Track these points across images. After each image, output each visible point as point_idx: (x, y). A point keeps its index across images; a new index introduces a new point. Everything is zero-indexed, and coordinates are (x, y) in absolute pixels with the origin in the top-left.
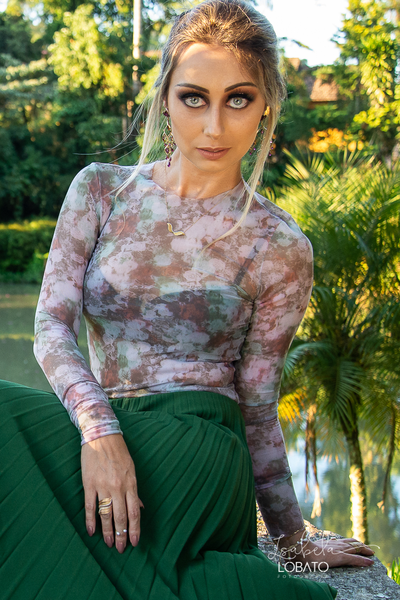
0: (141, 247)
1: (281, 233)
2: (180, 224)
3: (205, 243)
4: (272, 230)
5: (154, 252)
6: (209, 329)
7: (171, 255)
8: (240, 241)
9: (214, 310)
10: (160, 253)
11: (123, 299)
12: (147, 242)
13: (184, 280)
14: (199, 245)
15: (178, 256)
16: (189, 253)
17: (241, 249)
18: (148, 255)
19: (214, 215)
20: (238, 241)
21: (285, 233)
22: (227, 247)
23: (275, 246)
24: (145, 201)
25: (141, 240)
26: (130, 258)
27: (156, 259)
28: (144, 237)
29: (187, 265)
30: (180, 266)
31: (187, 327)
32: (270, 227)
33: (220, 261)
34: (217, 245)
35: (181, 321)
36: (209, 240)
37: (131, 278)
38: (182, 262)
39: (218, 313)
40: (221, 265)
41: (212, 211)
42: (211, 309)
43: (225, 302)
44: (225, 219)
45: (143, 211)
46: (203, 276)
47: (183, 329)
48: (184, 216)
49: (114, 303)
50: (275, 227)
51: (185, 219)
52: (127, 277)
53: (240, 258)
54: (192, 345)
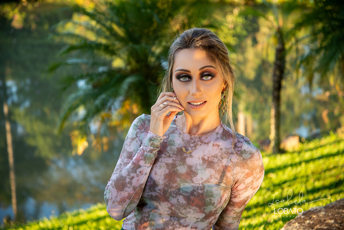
0: (170, 161)
1: (245, 150)
2: (190, 148)
3: (203, 159)
4: (240, 149)
5: (177, 164)
6: (205, 211)
7: (186, 167)
8: (223, 156)
9: (209, 201)
10: (180, 165)
11: (160, 190)
12: (173, 158)
13: (193, 182)
14: (201, 161)
15: (190, 167)
16: (195, 166)
17: (223, 161)
18: (174, 165)
19: (208, 143)
20: (221, 156)
21: (247, 150)
22: (216, 160)
23: (242, 158)
24: (171, 135)
25: (169, 157)
26: (164, 167)
27: (178, 168)
28: (171, 155)
29: (195, 172)
30: (191, 173)
31: (194, 210)
32: (239, 148)
33: (212, 170)
34: (210, 160)
35: (191, 207)
36: (206, 158)
37: (165, 178)
38: (191, 171)
39: (210, 202)
40: (213, 172)
41: (206, 142)
42: (207, 200)
43: (214, 195)
44: (213, 145)
45: (170, 141)
46: (203, 181)
47: (192, 211)
48: (192, 145)
49: (155, 191)
50: (241, 147)
51: (192, 147)
52: (163, 177)
53: (223, 166)
54: (195, 219)
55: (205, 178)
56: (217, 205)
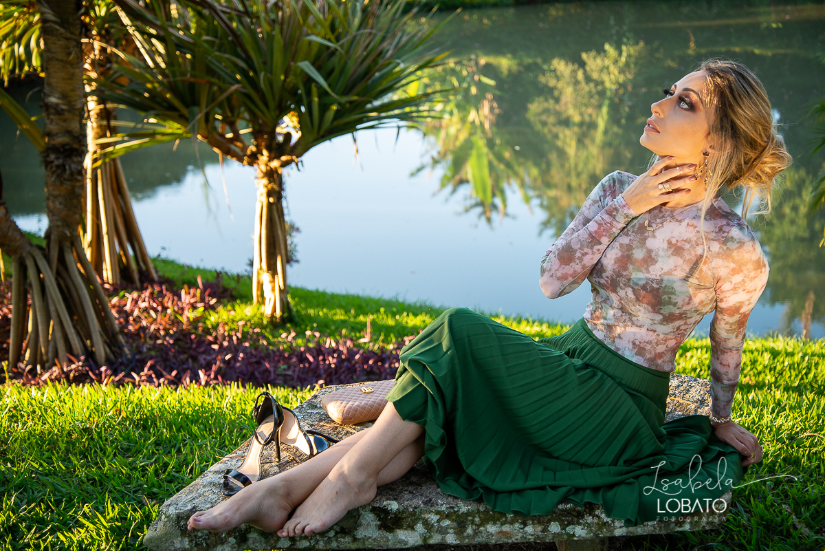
1: (732, 237)
2: (654, 225)
3: (669, 243)
4: (725, 234)
5: (634, 246)
6: (662, 311)
7: (645, 250)
8: (698, 242)
9: (667, 299)
10: (637, 247)
11: (607, 277)
12: (631, 238)
13: (649, 272)
14: (665, 245)
15: (649, 251)
16: (657, 250)
17: (697, 248)
18: (630, 247)
19: (680, 221)
20: (696, 242)
21: (735, 237)
22: (687, 246)
23: (725, 248)
25: (627, 235)
27: (634, 251)
28: (630, 233)
29: (654, 259)
30: (650, 259)
31: (645, 308)
32: (724, 232)
33: (679, 258)
34: (679, 244)
35: (641, 304)
36: (674, 241)
37: (615, 263)
38: (650, 257)
39: (670, 301)
40: (679, 261)
41: (679, 219)
42: (665, 298)
43: (676, 293)
44: (688, 224)
46: (663, 272)
47: (643, 310)
48: (658, 221)
50: (728, 233)
51: (659, 223)
52: (613, 262)
53: (696, 255)
54: (649, 320)
55: (666, 269)
56: (682, 306)
